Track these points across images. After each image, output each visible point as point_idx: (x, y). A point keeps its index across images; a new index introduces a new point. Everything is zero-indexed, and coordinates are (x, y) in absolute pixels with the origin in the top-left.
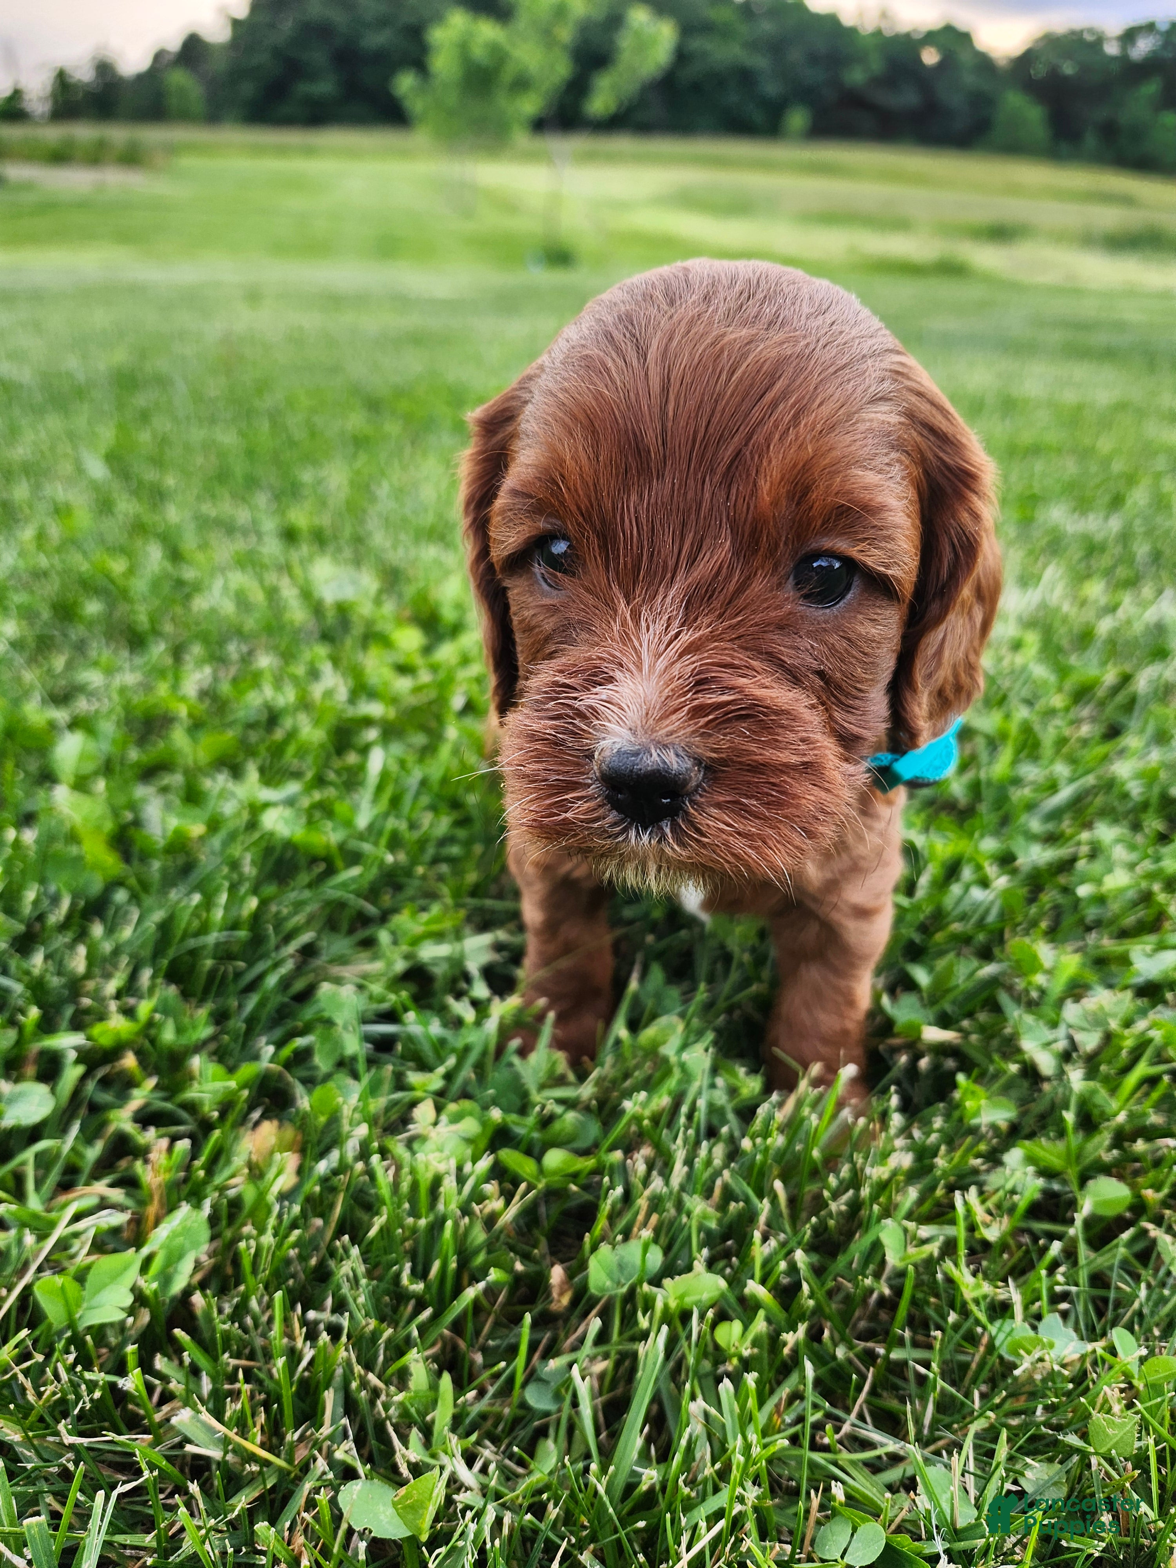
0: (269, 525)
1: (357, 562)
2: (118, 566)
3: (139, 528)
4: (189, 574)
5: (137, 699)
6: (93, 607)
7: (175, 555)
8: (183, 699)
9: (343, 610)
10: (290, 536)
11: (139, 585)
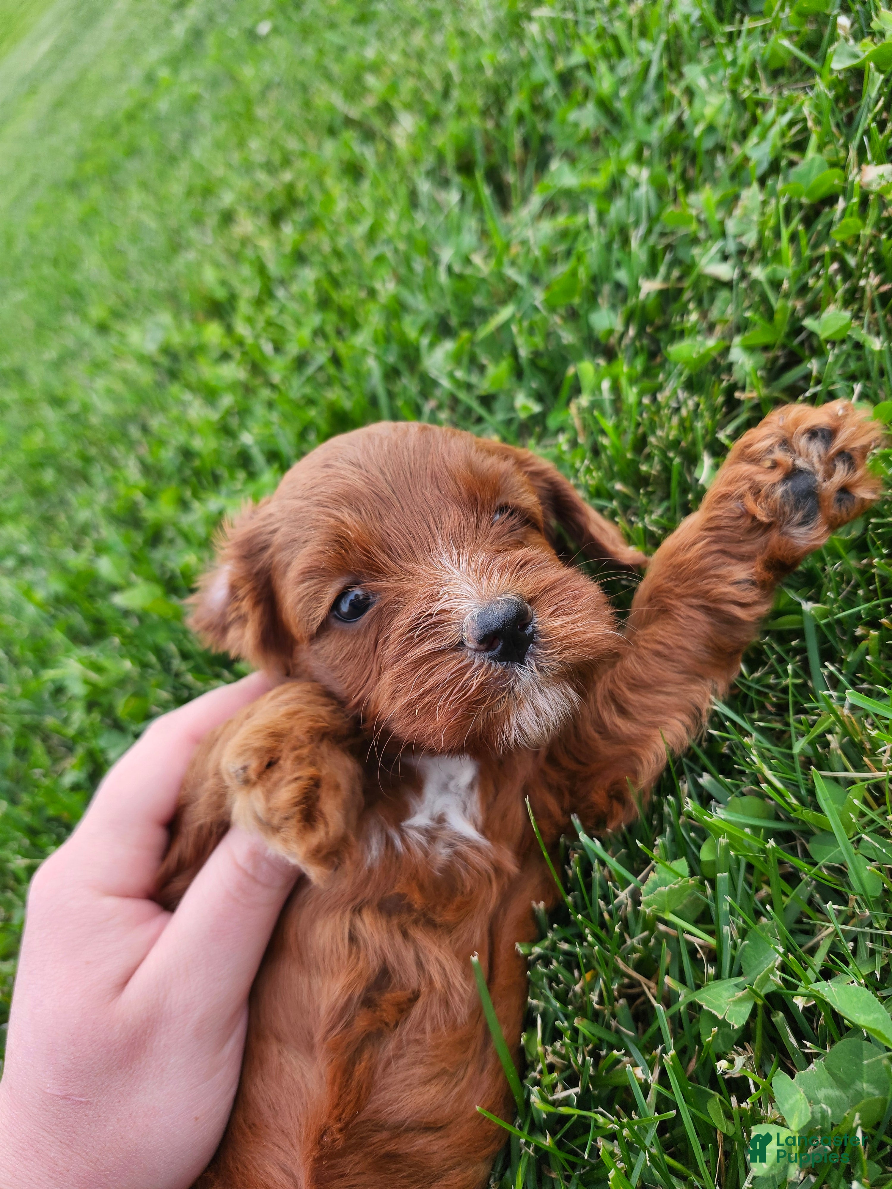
0: (87, 332)
1: (149, 311)
2: (37, 439)
3: (28, 404)
4: (75, 408)
5: (115, 506)
6: (48, 476)
7: (57, 402)
8: (135, 486)
9: (167, 350)
10: (102, 329)
11: (58, 441)
